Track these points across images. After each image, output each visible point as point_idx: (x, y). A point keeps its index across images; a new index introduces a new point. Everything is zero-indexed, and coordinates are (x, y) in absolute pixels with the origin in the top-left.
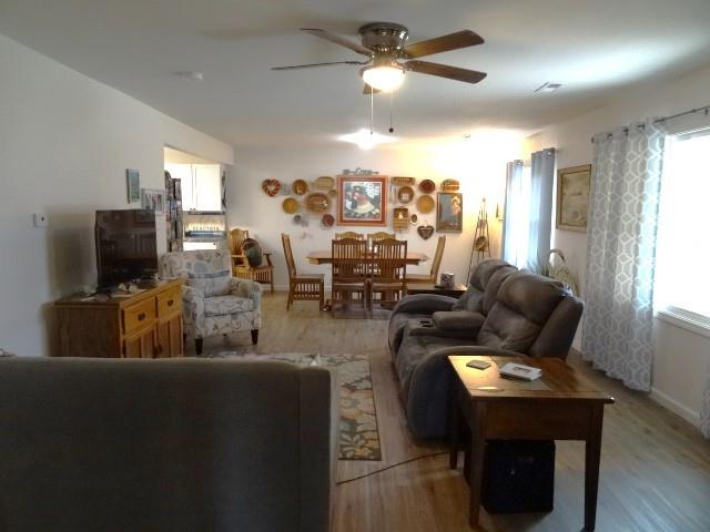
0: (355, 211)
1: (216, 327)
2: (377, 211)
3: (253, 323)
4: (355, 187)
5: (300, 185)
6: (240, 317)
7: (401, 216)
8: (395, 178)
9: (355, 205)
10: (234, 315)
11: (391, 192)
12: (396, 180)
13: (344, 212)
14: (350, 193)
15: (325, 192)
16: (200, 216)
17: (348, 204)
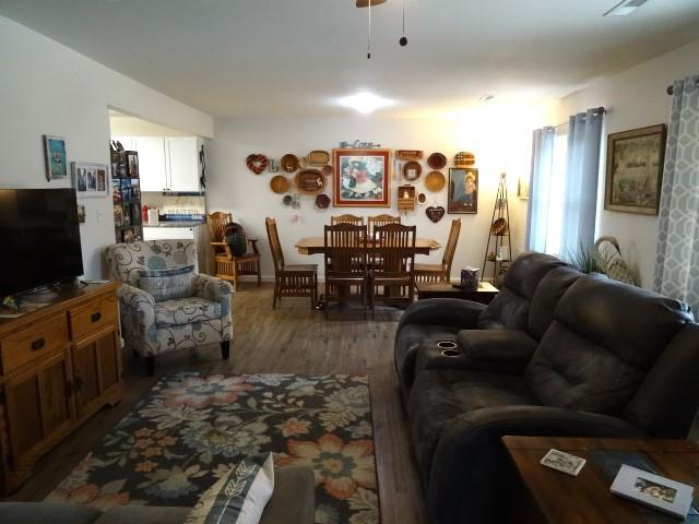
0: (355, 190)
1: (172, 341)
2: (380, 190)
4: (354, 163)
5: (290, 161)
6: (204, 328)
7: (406, 196)
8: (400, 152)
9: (353, 183)
10: (196, 324)
11: (396, 166)
12: (401, 154)
13: (341, 192)
14: (347, 170)
15: (320, 169)
16: (176, 198)
17: (346, 182)
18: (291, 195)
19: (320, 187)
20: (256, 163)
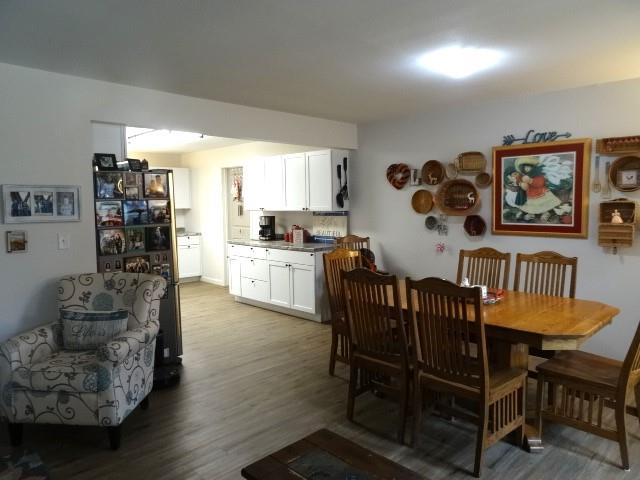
0: (523, 208)
1: (30, 409)
2: (566, 208)
3: (97, 413)
4: (524, 165)
6: (73, 401)
7: (617, 219)
8: (605, 141)
9: (522, 198)
10: (64, 395)
11: (597, 168)
12: (607, 145)
13: (504, 211)
14: (513, 178)
15: (472, 179)
16: (322, 218)
17: (510, 197)
18: (436, 216)
19: (471, 205)
20: (398, 175)
